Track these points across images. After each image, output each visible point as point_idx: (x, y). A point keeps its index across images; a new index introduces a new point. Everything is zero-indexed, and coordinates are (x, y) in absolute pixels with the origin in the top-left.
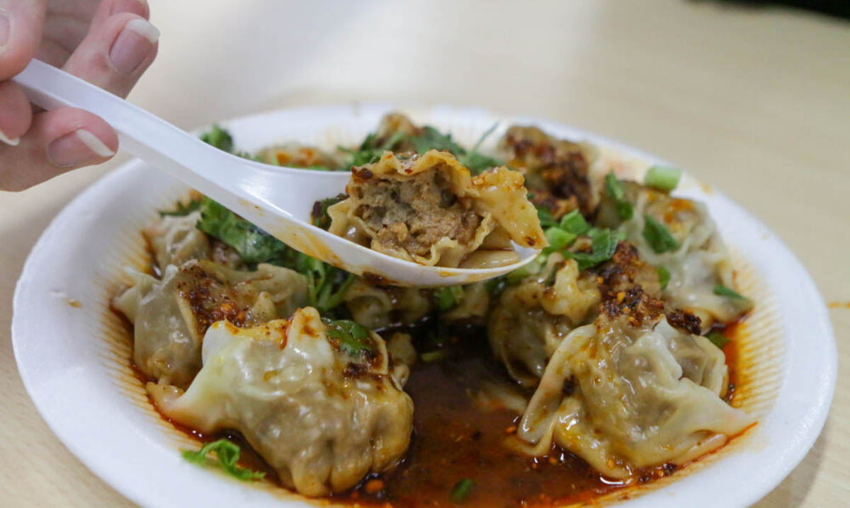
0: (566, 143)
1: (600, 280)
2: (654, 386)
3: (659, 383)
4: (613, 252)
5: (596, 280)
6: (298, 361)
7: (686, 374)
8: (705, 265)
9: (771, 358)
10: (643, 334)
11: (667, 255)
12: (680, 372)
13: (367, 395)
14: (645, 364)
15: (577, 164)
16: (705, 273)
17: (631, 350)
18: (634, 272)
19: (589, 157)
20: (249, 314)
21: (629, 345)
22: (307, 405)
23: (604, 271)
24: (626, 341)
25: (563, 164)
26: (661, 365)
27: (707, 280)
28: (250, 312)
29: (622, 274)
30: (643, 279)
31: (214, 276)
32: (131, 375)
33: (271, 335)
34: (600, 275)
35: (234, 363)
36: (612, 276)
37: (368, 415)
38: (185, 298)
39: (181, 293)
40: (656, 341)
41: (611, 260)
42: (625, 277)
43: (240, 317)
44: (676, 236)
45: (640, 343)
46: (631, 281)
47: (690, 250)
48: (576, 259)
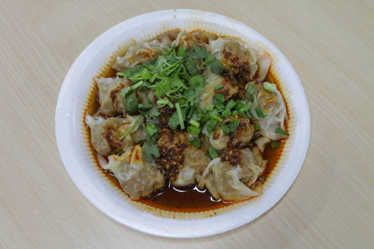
1: (229, 139)
2: (231, 184)
3: (233, 184)
5: (227, 139)
10: (231, 170)
15: (245, 67)
17: (227, 173)
23: (231, 136)
24: (227, 169)
25: (240, 67)
27: (275, 125)
29: (236, 138)
30: (245, 137)
31: (113, 127)
33: (126, 160)
34: (229, 137)
36: (233, 138)
40: (234, 173)
42: (237, 140)
44: (265, 114)
45: (230, 172)
47: (271, 116)
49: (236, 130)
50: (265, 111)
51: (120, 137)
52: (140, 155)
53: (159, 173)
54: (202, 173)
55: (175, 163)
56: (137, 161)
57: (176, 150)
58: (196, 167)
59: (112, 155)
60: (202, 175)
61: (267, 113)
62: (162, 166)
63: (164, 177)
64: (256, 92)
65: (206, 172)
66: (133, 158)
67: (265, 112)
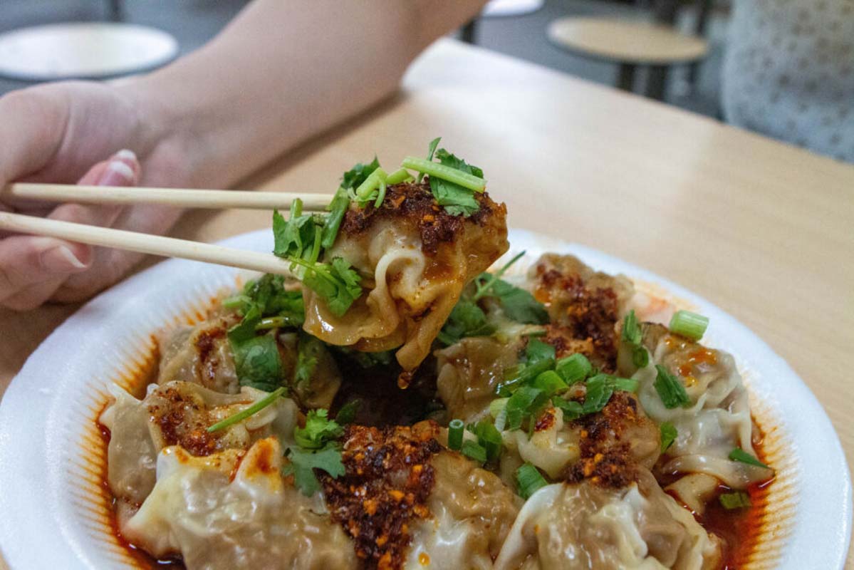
0: (602, 276)
1: (585, 433)
2: (613, 561)
3: (620, 559)
4: (605, 404)
5: (580, 434)
6: (242, 497)
7: (653, 552)
8: (723, 425)
9: (776, 538)
10: (609, 502)
11: (679, 410)
12: (644, 549)
13: (312, 540)
14: (607, 536)
15: (606, 302)
16: (720, 434)
17: (593, 518)
18: (623, 427)
19: (621, 295)
20: (220, 442)
21: (595, 512)
22: (243, 546)
23: (592, 423)
24: (591, 507)
25: (590, 300)
26: (624, 540)
27: (724, 441)
28: (221, 441)
29: (610, 428)
30: (637, 436)
31: (189, 400)
32: (99, 495)
33: (221, 466)
34: (586, 427)
35: (180, 491)
36: (599, 430)
37: (310, 560)
38: (156, 422)
39: (153, 418)
40: (621, 512)
41: (601, 413)
42: (612, 433)
43: (210, 445)
44: (689, 391)
45: (604, 513)
46: (617, 438)
47: (706, 406)
48: (562, 409)
49: (607, 405)
50: (687, 384)
51: (209, 424)
52: (275, 460)
53: (337, 533)
54: (496, 556)
55: (398, 495)
56: (259, 474)
57: (403, 449)
58: (474, 518)
59: (175, 444)
60: (496, 562)
61: (693, 386)
62: (351, 507)
63: (356, 550)
64: (649, 340)
65: (512, 543)
66: (247, 463)
67: (690, 386)
